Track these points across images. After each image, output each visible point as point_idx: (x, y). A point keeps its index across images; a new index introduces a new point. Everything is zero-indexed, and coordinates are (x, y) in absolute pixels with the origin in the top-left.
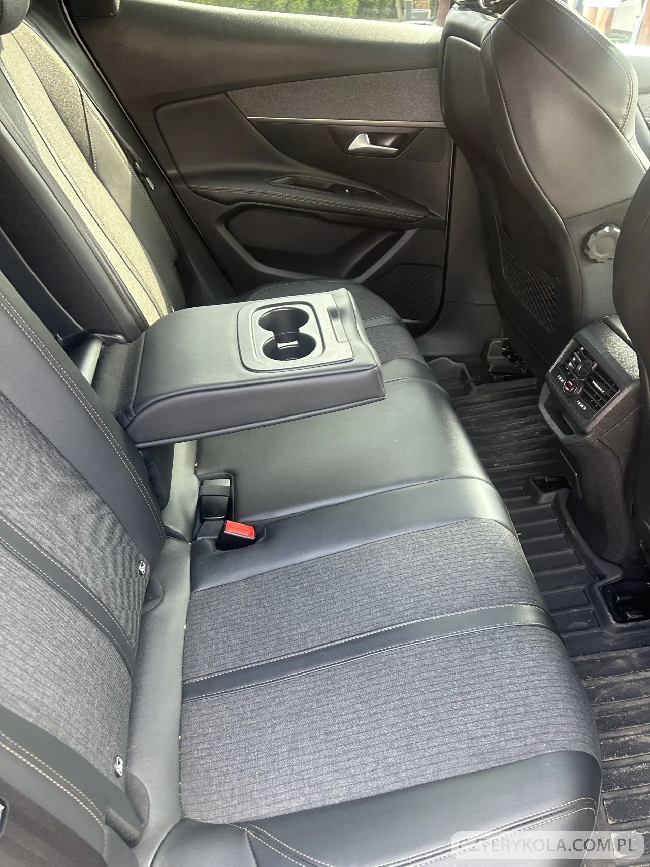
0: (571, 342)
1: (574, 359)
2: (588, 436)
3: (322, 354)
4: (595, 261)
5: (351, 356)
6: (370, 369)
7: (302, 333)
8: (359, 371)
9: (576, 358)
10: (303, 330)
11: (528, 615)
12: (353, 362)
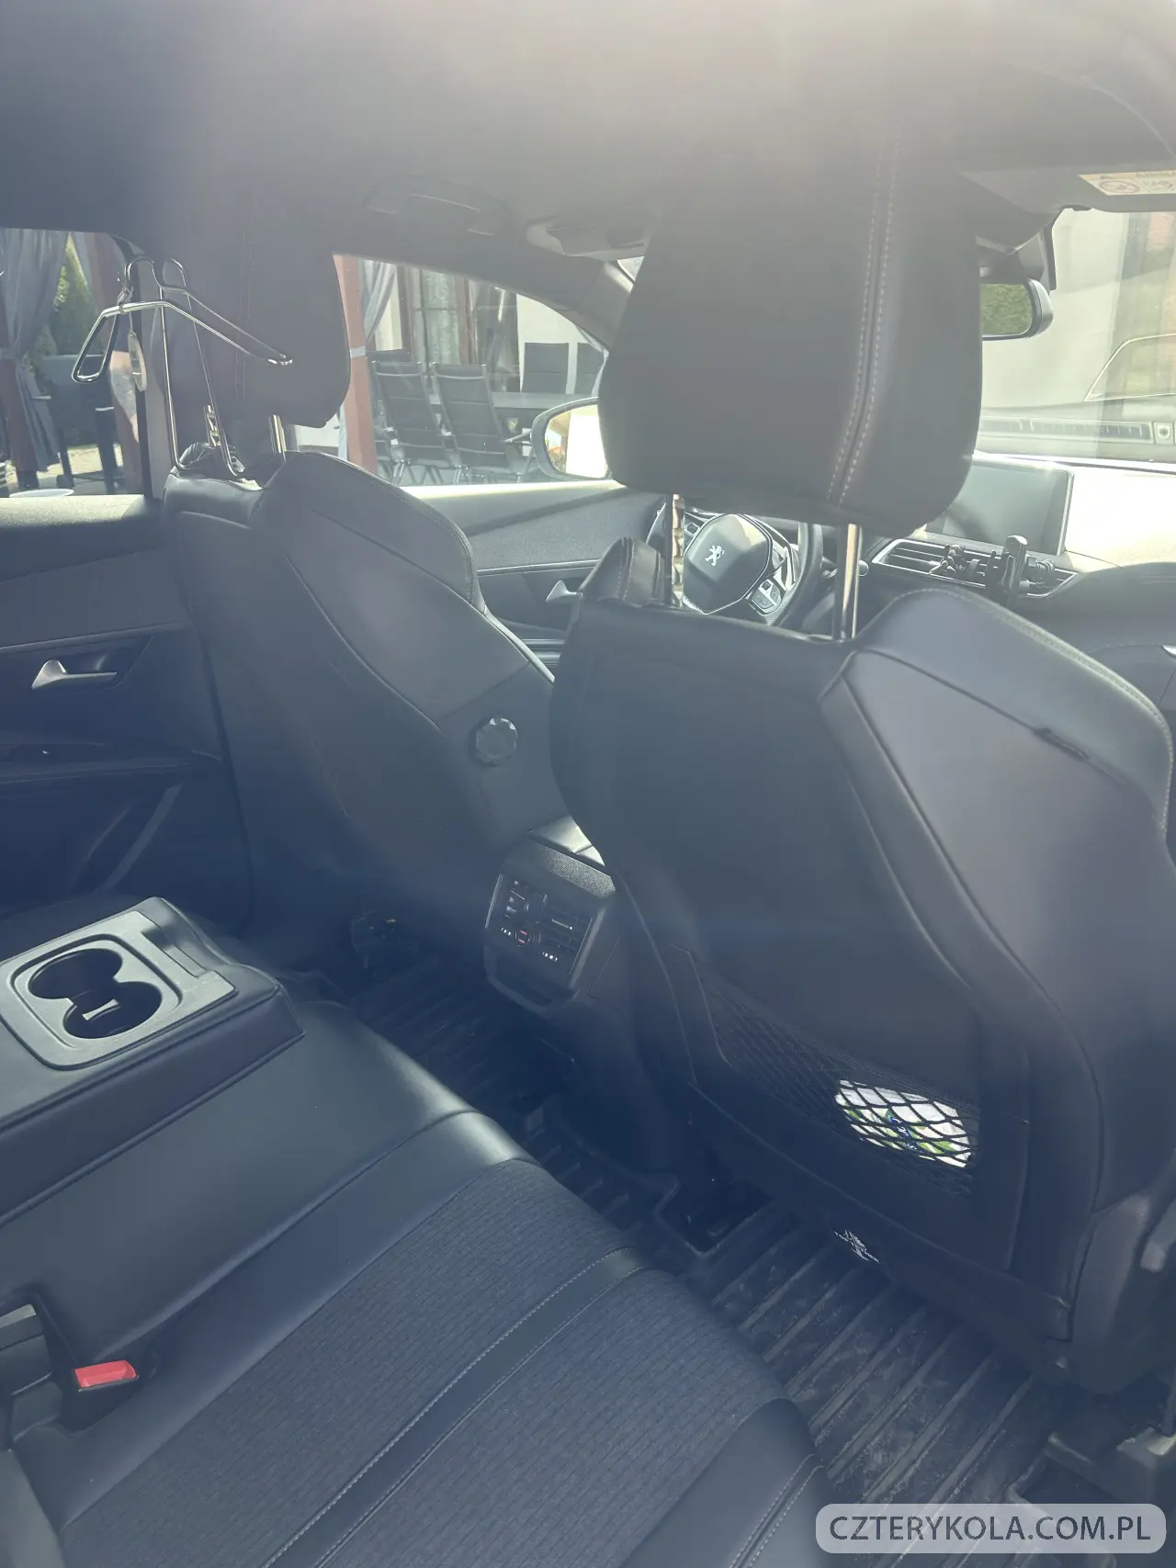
0: (500, 878)
1: (511, 900)
2: (575, 996)
3: (179, 1003)
4: (492, 765)
5: (231, 988)
6: (268, 999)
7: (124, 983)
8: (254, 1007)
9: (514, 896)
10: (121, 977)
11: (620, 1264)
12: (239, 996)
